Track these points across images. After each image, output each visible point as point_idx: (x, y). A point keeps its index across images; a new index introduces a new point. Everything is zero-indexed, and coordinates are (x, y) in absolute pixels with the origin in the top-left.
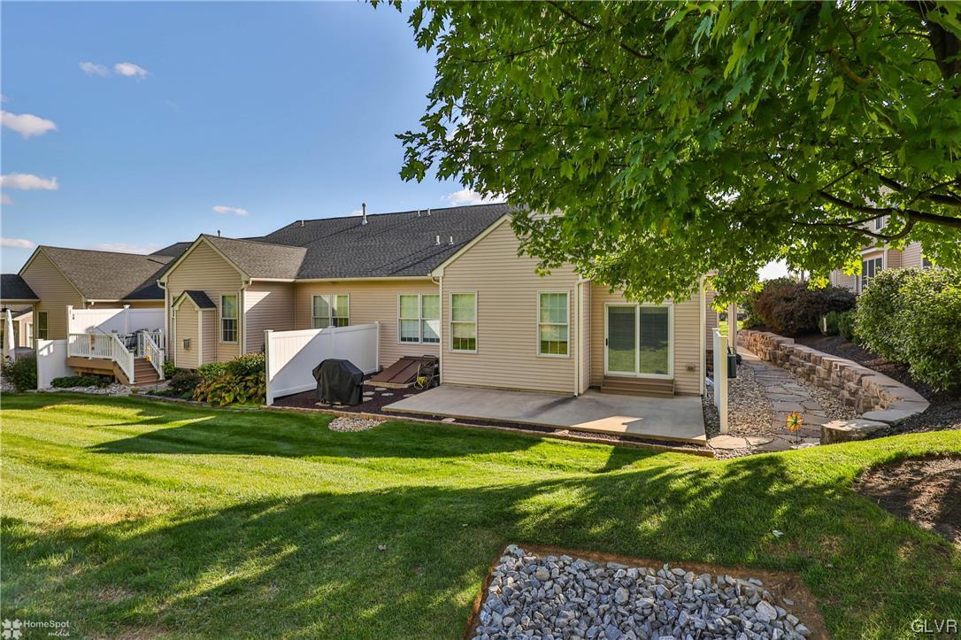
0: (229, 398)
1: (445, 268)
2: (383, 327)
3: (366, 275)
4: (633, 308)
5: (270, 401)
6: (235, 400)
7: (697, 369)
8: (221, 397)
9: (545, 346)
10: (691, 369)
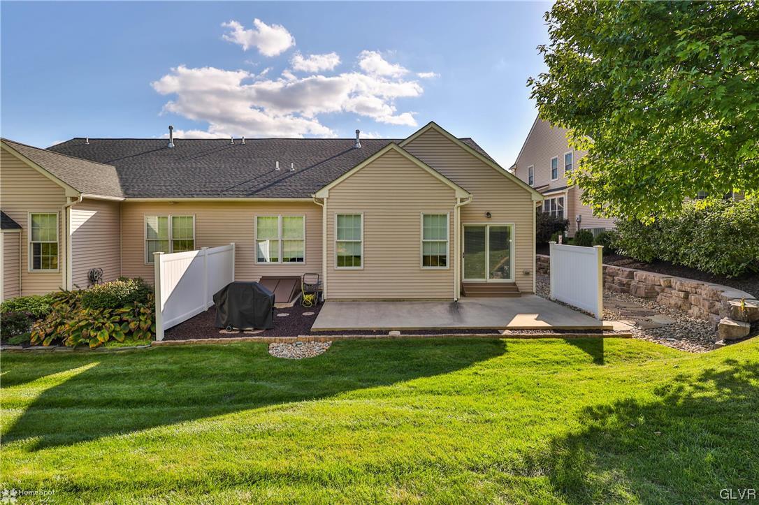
0: (102, 337)
1: (329, 190)
2: (238, 248)
3: (219, 196)
4: (484, 228)
5: (160, 335)
6: (111, 339)
7: (531, 273)
8: (89, 337)
9: (426, 261)
10: (527, 274)
